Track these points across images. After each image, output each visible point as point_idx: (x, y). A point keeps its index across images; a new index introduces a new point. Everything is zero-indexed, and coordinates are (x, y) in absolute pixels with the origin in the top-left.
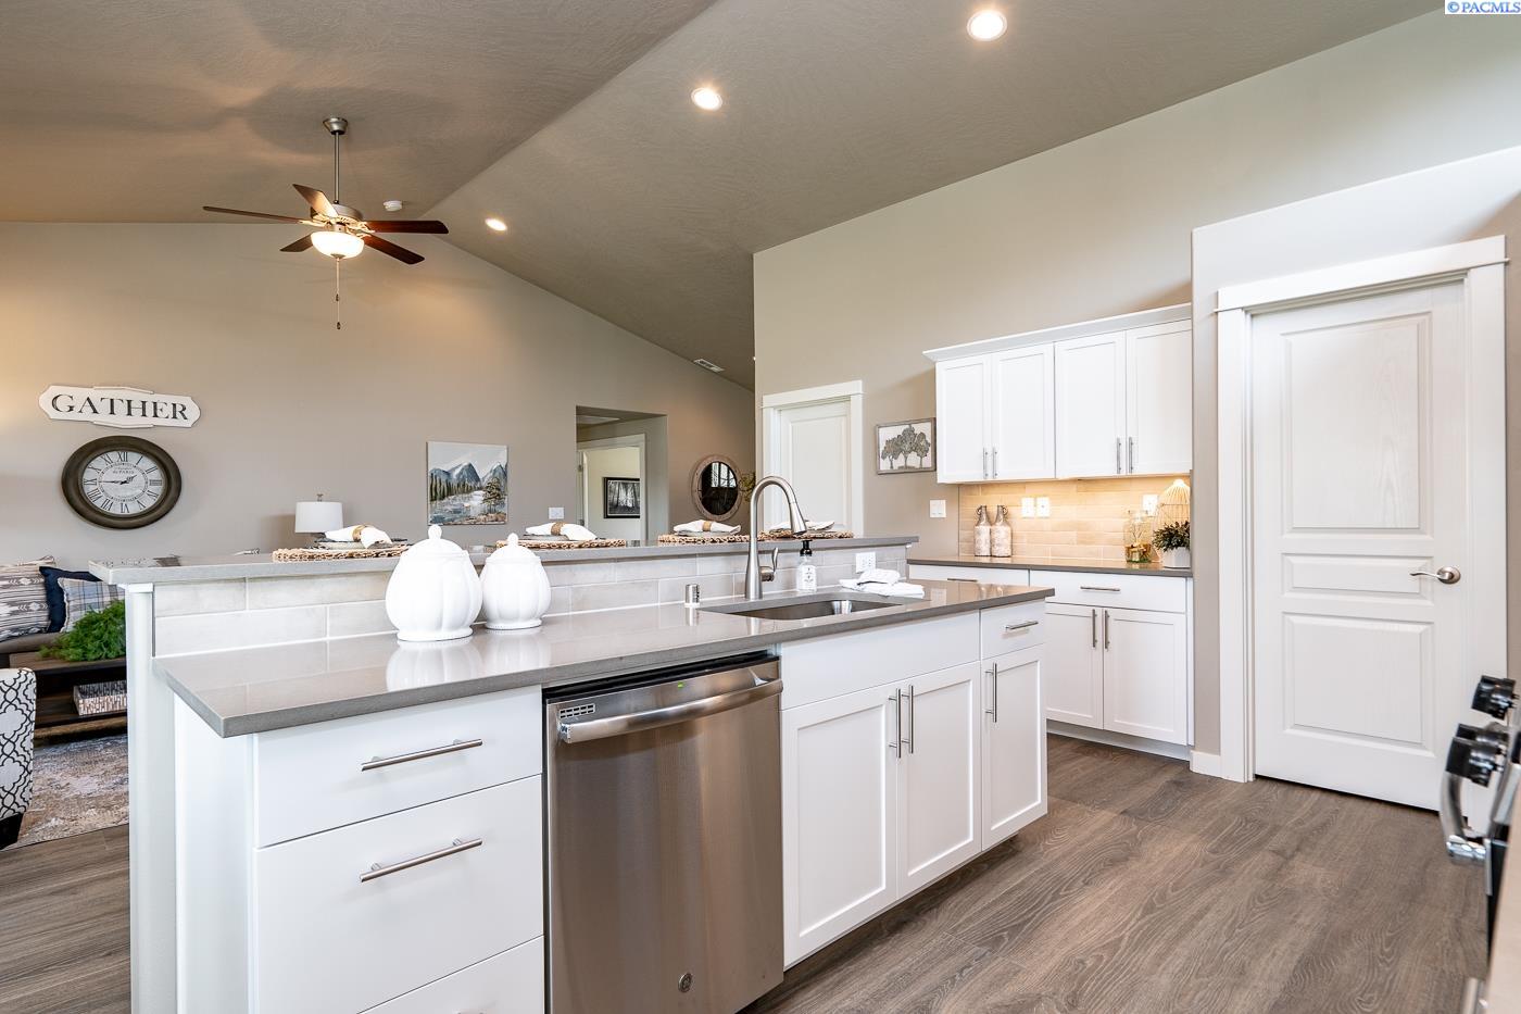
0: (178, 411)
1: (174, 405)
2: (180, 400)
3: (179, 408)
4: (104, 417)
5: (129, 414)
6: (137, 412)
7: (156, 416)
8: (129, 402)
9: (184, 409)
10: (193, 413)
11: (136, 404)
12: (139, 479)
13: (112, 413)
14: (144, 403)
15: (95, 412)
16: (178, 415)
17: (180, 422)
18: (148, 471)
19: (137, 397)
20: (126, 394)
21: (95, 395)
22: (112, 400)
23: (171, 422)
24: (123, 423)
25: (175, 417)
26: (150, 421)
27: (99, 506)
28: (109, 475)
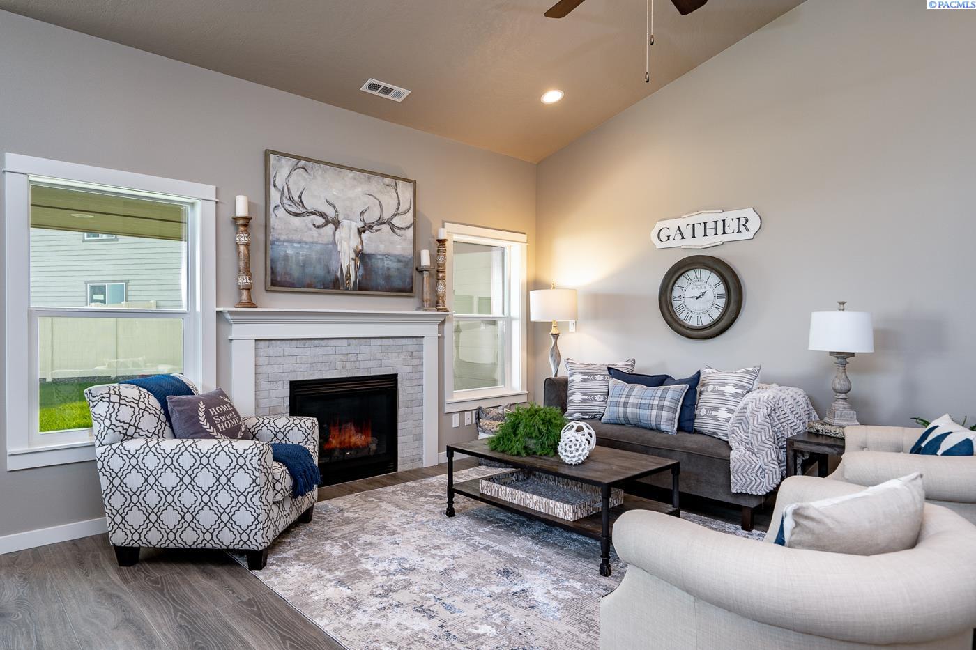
0: (742, 224)
1: (739, 219)
2: (742, 213)
3: (743, 221)
4: (689, 242)
5: (705, 235)
6: (710, 232)
7: (724, 233)
8: (705, 223)
9: (747, 221)
10: (754, 224)
11: (710, 225)
12: (710, 294)
13: (694, 237)
14: (715, 222)
15: (683, 238)
16: (742, 228)
17: (745, 235)
18: (716, 286)
19: (710, 217)
20: (699, 218)
21: (681, 223)
22: (694, 225)
23: (737, 236)
24: (700, 244)
25: (739, 231)
26: (721, 238)
27: (682, 319)
28: (689, 293)
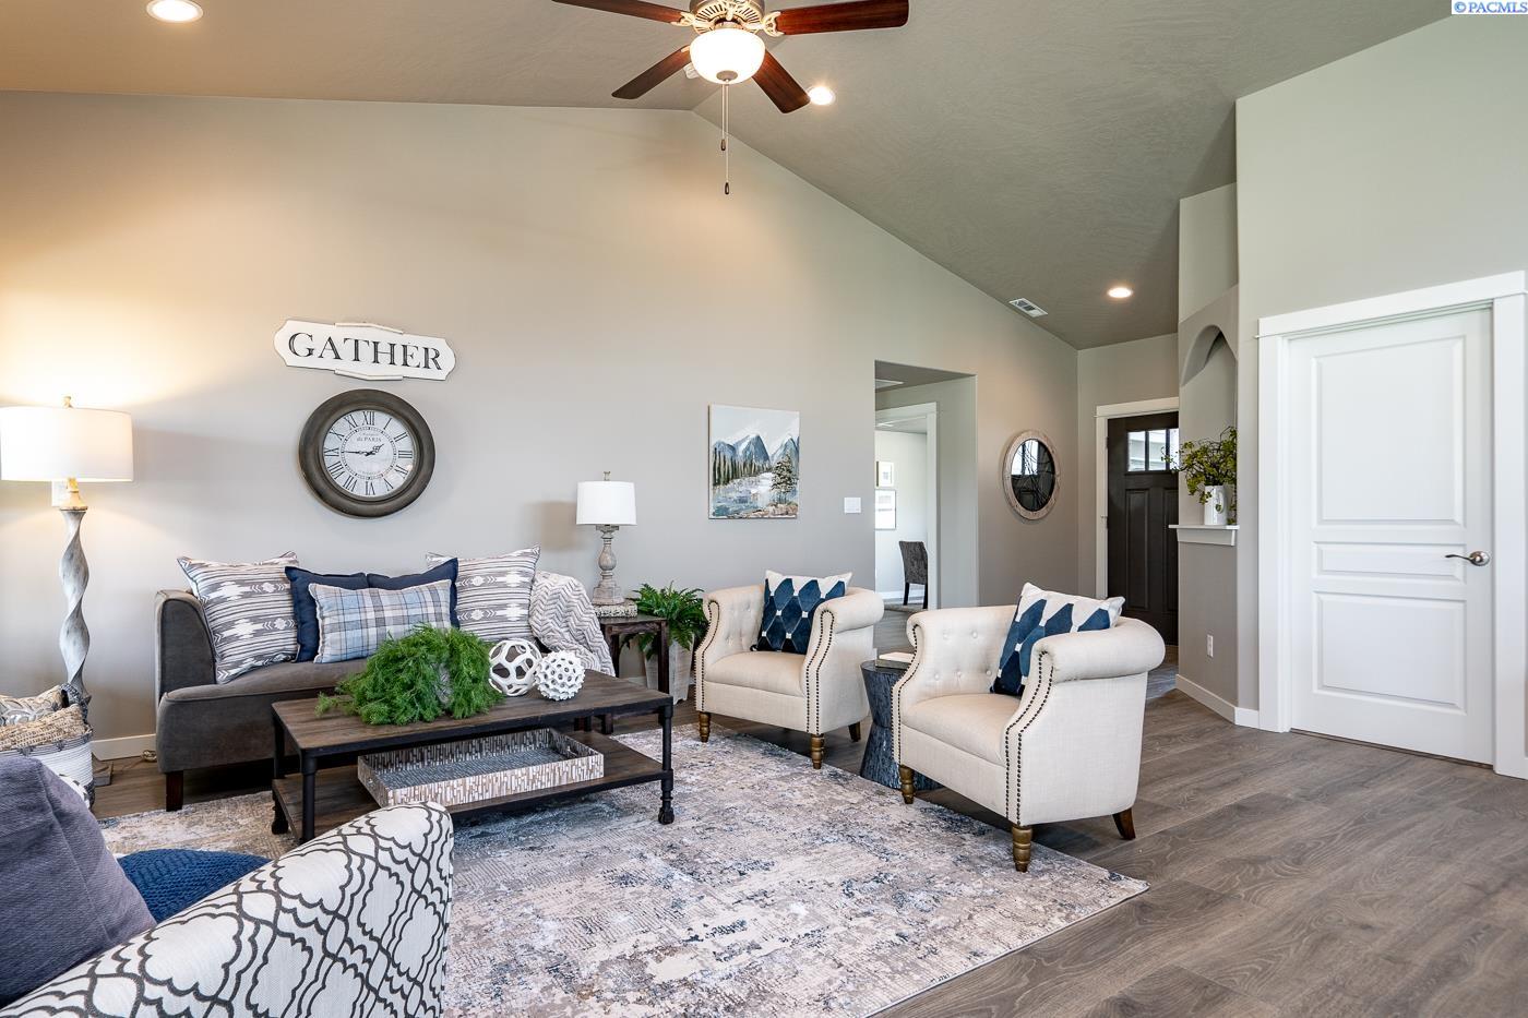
0: (431, 358)
1: (426, 349)
2: (439, 344)
3: (432, 354)
4: (346, 365)
5: (376, 361)
6: (384, 358)
7: (405, 364)
8: (376, 344)
9: (437, 355)
10: (447, 361)
11: (384, 348)
12: (386, 451)
13: (357, 359)
14: (392, 346)
15: (338, 357)
16: (431, 363)
17: (433, 373)
18: (397, 439)
19: (385, 337)
20: (372, 333)
21: (338, 333)
22: (356, 341)
23: (422, 373)
24: (370, 373)
25: (427, 366)
26: (398, 371)
27: (341, 485)
28: (354, 445)
